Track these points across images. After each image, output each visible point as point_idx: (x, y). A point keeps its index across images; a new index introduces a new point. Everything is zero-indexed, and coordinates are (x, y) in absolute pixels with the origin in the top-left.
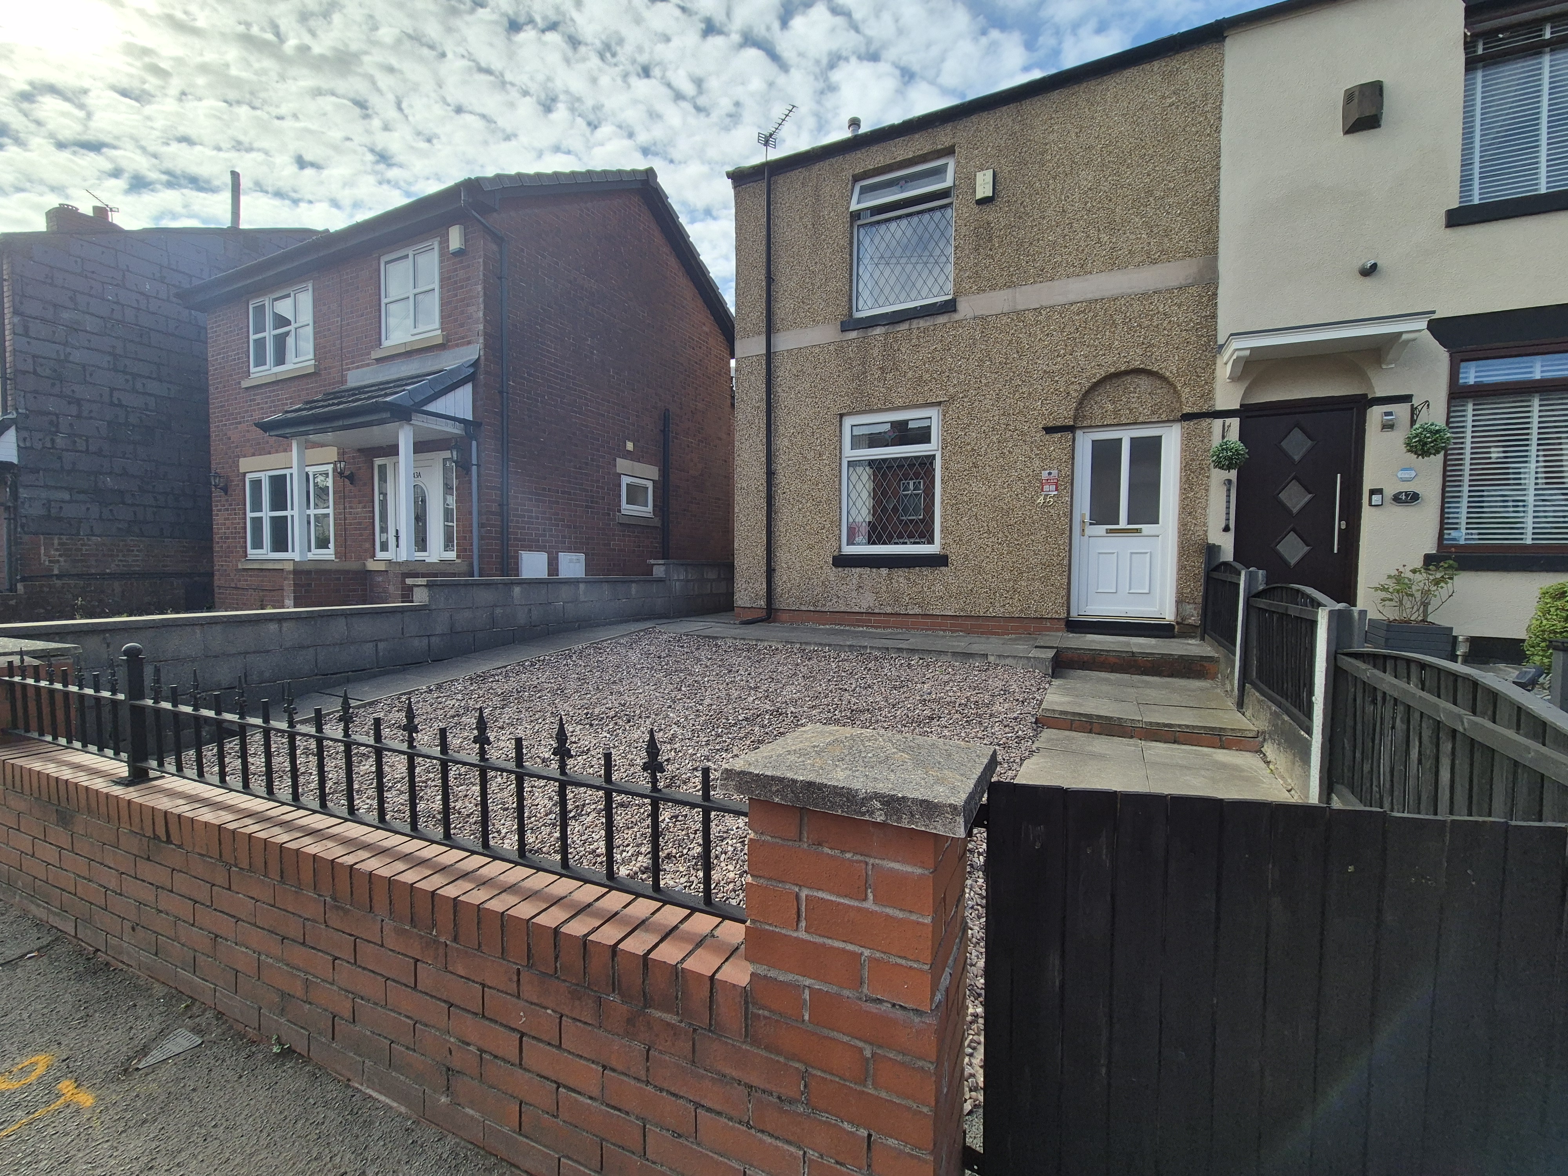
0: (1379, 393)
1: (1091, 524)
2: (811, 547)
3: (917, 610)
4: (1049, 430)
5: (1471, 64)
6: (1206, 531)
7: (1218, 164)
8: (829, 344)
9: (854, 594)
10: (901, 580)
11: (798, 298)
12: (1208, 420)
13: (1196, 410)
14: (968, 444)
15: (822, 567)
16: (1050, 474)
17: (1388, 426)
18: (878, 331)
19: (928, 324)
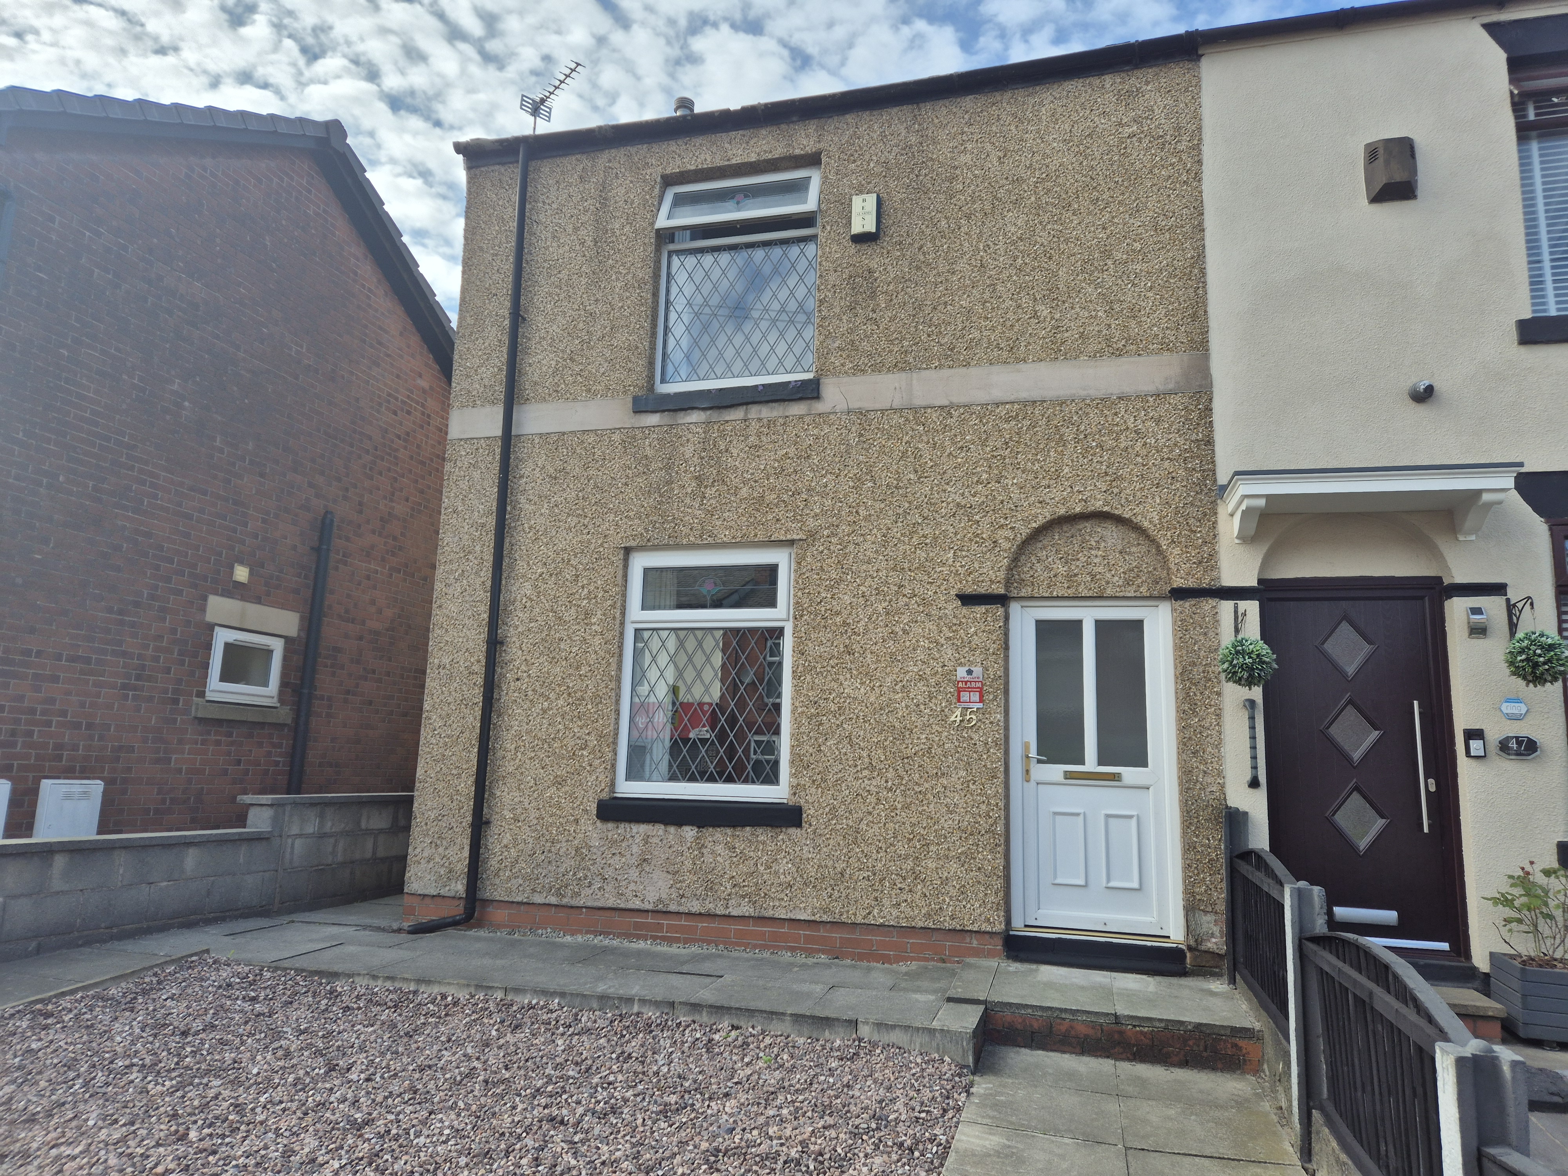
0: (1460, 578)
1: (1039, 761)
2: (559, 782)
3: (746, 909)
4: (967, 600)
5: (1524, 131)
6: (1222, 786)
7: (1201, 224)
8: (613, 430)
9: (634, 873)
10: (719, 849)
11: (563, 351)
12: (1212, 602)
13: (1191, 583)
14: (838, 613)
15: (577, 821)
16: (970, 672)
17: (1478, 631)
18: (695, 417)
19: (775, 414)
